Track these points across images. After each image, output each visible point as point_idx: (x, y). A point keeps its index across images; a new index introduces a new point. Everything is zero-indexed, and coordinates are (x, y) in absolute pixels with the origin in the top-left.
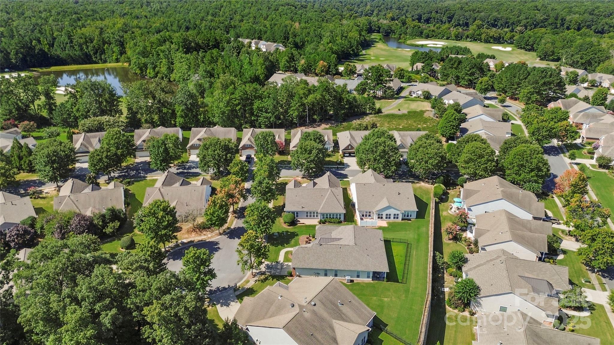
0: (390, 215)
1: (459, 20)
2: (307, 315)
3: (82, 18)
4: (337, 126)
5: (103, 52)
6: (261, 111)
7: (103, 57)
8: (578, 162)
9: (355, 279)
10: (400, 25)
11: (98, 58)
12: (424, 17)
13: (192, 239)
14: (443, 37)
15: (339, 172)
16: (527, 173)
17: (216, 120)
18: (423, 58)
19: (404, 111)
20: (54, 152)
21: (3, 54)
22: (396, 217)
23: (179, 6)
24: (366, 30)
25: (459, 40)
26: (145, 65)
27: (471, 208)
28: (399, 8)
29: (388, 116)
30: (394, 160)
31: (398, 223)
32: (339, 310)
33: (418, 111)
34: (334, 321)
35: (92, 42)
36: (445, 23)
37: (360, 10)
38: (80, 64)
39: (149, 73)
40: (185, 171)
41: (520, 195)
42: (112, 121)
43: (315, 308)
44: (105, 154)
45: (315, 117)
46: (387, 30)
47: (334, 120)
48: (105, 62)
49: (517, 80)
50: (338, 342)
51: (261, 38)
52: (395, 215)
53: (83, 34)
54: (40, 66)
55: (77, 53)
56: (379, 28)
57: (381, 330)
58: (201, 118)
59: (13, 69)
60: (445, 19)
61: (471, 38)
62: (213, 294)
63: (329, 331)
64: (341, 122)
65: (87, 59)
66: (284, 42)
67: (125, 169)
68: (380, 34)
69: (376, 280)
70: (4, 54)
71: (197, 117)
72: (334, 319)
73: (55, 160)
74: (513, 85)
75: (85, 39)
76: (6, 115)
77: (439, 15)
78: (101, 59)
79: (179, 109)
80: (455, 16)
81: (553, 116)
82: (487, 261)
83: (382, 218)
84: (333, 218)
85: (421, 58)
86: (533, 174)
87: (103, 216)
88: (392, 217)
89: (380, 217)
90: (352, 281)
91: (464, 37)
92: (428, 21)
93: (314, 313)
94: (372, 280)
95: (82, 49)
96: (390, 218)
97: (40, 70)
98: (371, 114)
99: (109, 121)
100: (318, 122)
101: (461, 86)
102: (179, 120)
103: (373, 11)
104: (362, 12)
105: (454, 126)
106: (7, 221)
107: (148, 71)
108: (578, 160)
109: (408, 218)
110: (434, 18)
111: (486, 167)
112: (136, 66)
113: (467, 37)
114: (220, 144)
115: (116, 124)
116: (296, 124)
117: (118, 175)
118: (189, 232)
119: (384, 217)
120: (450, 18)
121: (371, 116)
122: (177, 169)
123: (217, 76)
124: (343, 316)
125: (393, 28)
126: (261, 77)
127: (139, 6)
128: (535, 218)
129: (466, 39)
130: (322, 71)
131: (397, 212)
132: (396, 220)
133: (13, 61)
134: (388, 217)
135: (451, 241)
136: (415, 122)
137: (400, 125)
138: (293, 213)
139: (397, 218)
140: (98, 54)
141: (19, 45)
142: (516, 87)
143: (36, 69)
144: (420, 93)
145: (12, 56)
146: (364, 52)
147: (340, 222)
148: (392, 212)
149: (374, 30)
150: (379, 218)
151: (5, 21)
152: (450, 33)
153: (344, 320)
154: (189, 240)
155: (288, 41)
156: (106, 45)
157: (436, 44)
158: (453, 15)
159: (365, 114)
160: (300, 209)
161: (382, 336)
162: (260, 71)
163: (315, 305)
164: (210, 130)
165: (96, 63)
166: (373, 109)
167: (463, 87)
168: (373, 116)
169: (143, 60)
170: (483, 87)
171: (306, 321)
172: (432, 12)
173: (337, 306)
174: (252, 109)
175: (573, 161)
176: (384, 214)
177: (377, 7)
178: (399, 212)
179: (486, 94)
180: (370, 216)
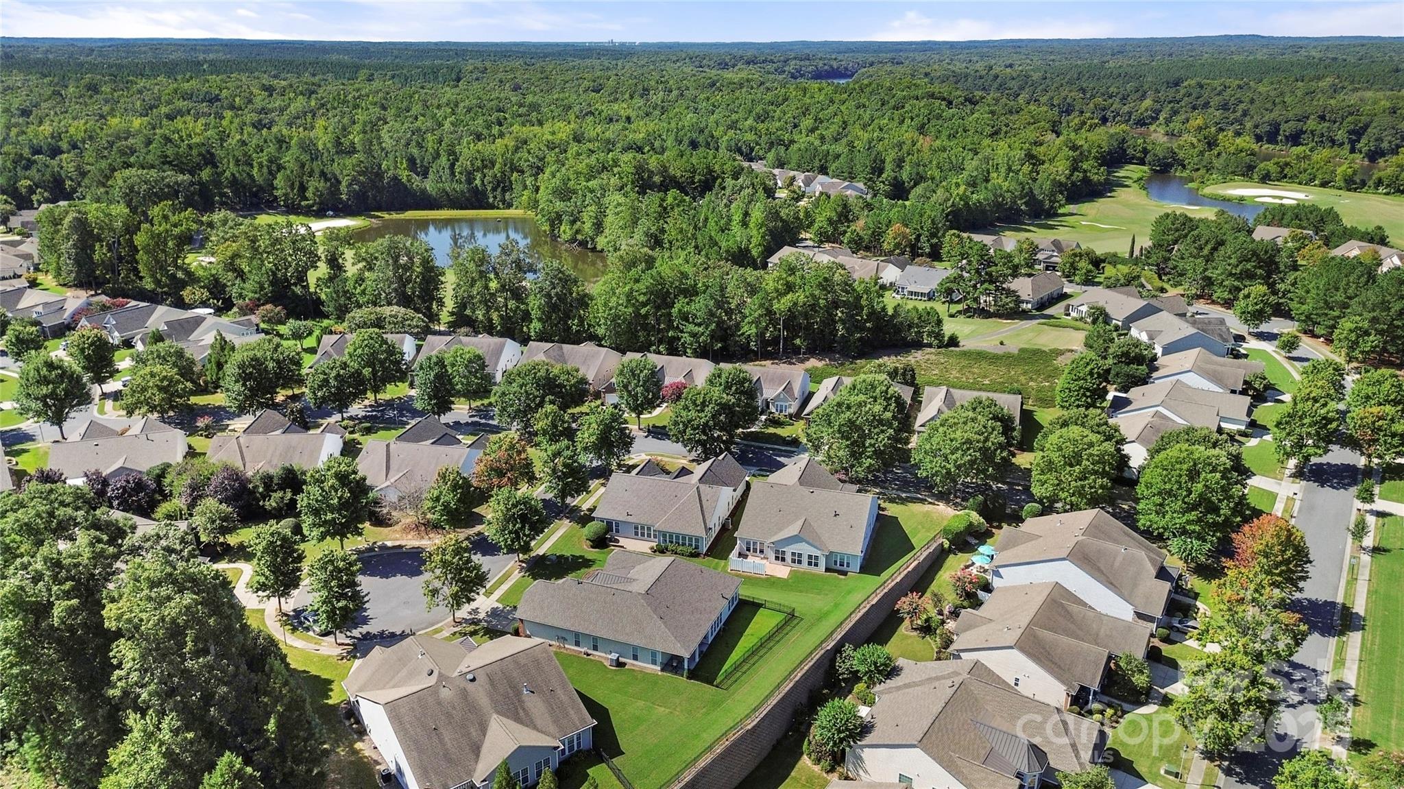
0: (800, 555)
1: (1380, 140)
2: (445, 693)
3: (506, 119)
4: (842, 364)
5: (508, 188)
6: (687, 320)
7: (507, 197)
8: (1380, 509)
9: (629, 661)
10: (1200, 147)
11: (499, 198)
12: (1287, 129)
13: (403, 543)
14: (1312, 180)
15: (778, 459)
16: (1179, 512)
17: (601, 331)
18: (1177, 230)
19: (1013, 347)
20: (252, 359)
21: (329, 184)
22: (813, 561)
23: (702, 96)
24: (1096, 158)
25: (1355, 190)
26: (559, 217)
27: (1000, 570)
28: (1225, 107)
29: (966, 354)
30: (872, 445)
31: (819, 575)
32: (521, 701)
33: (1046, 349)
34: (495, 716)
35: (493, 165)
36: (1342, 144)
37: (1126, 109)
38: (462, 208)
39: (564, 232)
40: (483, 421)
41: (1119, 559)
42: (400, 315)
43: (470, 686)
44: (333, 374)
45: (798, 341)
46: (1165, 158)
47: (839, 353)
48: (509, 206)
49: (1340, 297)
50: (482, 755)
51: (826, 168)
52: (810, 557)
53: (478, 152)
54: (389, 209)
55: (458, 187)
56: (1145, 151)
57: (601, 760)
58: (574, 324)
59: (343, 212)
60: (1341, 135)
61: (1388, 186)
62: (367, 639)
63: (474, 733)
64: (855, 358)
65: (477, 200)
66: (870, 179)
67: (383, 405)
68: (1145, 168)
69: (671, 672)
70: (332, 184)
71: (566, 323)
72: (498, 713)
73: (251, 373)
74: (1332, 309)
75: (482, 161)
76: (256, 293)
77: (1327, 124)
78: (504, 201)
79: (535, 304)
80: (1369, 130)
81: (1370, 390)
82: (928, 679)
83: (783, 559)
84: (684, 544)
85: (1170, 229)
86: (1193, 516)
87: (270, 478)
88: (805, 560)
89: (780, 558)
90: (620, 665)
91: (1371, 183)
92: (1295, 139)
93: (464, 694)
94: (662, 670)
95: (470, 181)
96: (800, 562)
97: (386, 216)
98: (930, 345)
99: (395, 316)
100: (804, 353)
101: (1213, 302)
102: (536, 326)
103: (1158, 112)
104: (1130, 113)
105: (1088, 390)
106: (125, 466)
107: (562, 228)
108: (1380, 505)
109: (841, 568)
110: (1312, 132)
111: (1083, 487)
112: (543, 216)
113: (1379, 182)
114: (535, 373)
115: (407, 323)
116: (755, 353)
117: (364, 414)
118: (408, 529)
119: (788, 558)
120: (1357, 133)
121: (929, 350)
122: (470, 417)
123: (667, 245)
124: (521, 712)
125: (1181, 155)
126: (755, 253)
127: (627, 96)
128: (1140, 616)
129: (1377, 187)
130: (897, 245)
131: (815, 552)
132: (813, 569)
133: (344, 197)
134: (797, 558)
135: (915, 633)
136: (1025, 373)
137: (985, 377)
138: (609, 523)
139: (816, 565)
140: (499, 190)
141: (357, 169)
142: (1336, 313)
143: (379, 214)
144: (1084, 309)
145: (343, 187)
146: (1070, 208)
147: (695, 555)
148: (805, 549)
149: (1133, 158)
150: (777, 558)
151: (371, 122)
152: (1333, 172)
153: (518, 720)
154: (397, 543)
155: (879, 176)
156: (515, 174)
157: (1281, 198)
158: (1366, 126)
159: (918, 345)
160: (621, 517)
161: (598, 772)
162: (754, 239)
163: (473, 680)
164: (562, 348)
165: (492, 207)
166: (938, 335)
167: (1218, 303)
168: (933, 350)
169: (559, 205)
170: (1250, 308)
171: (439, 703)
172: (1307, 118)
173: (518, 694)
174: (670, 314)
175: (1367, 507)
176: (789, 550)
177: (1170, 102)
178: (818, 553)
179: (1257, 326)
180: (762, 551)
